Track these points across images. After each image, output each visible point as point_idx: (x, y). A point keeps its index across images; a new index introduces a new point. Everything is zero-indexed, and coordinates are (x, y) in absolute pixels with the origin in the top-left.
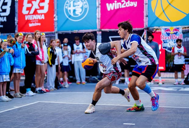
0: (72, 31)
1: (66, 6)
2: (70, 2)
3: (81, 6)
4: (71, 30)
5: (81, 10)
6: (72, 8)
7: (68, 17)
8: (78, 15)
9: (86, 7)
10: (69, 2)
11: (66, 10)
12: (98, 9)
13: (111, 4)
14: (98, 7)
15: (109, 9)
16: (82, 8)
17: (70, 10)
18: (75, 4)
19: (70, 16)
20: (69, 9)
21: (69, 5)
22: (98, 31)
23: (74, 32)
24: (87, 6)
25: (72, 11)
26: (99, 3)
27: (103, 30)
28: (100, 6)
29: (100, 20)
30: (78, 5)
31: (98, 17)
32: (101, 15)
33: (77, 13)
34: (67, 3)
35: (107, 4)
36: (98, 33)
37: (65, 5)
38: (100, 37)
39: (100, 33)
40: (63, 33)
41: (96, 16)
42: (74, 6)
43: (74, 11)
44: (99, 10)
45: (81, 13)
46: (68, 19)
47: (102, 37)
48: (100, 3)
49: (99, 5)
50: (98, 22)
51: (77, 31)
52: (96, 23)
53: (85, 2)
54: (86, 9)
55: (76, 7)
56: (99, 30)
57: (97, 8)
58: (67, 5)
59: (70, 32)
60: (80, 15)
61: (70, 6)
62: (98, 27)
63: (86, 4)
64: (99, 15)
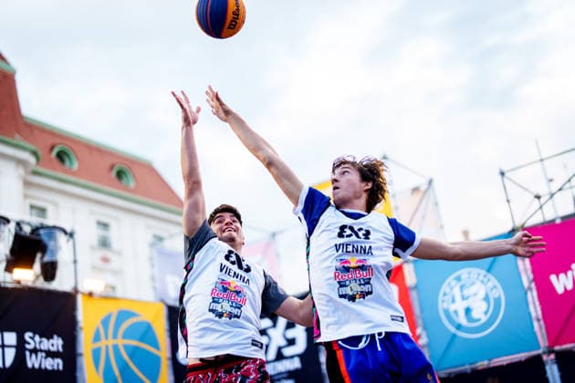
0: (473, 366)
1: (443, 301)
2: (452, 289)
3: (482, 294)
4: (471, 364)
5: (484, 306)
6: (460, 306)
7: (453, 330)
8: (479, 320)
9: (497, 296)
10: (448, 290)
11: (447, 312)
12: (529, 294)
13: (562, 276)
14: (530, 289)
15: (560, 290)
16: (486, 299)
17: (456, 312)
18: (466, 292)
19: (459, 327)
20: (452, 308)
21: (451, 300)
22: (544, 353)
23: (480, 368)
24: (499, 292)
25: (462, 314)
26: (528, 278)
27: (557, 348)
28: (533, 285)
29: (542, 322)
30: (475, 294)
31: (533, 314)
32: (543, 310)
33: (475, 314)
34: (445, 294)
35: (553, 278)
36: (545, 358)
37: (440, 301)
38: (555, 368)
39: (552, 356)
40: (450, 374)
41: (530, 314)
42: (464, 298)
43: (468, 311)
44: (533, 296)
45: (486, 313)
46: (454, 336)
47: (560, 369)
48: (531, 277)
49: (530, 283)
50: (539, 328)
51: (486, 362)
52: (535, 333)
53: (490, 284)
54: (497, 301)
55: (471, 299)
56: (546, 350)
57: (526, 293)
58: (446, 297)
59: (467, 368)
60: (484, 319)
61: (453, 301)
62: (543, 342)
63: (495, 287)
64: (535, 309)
